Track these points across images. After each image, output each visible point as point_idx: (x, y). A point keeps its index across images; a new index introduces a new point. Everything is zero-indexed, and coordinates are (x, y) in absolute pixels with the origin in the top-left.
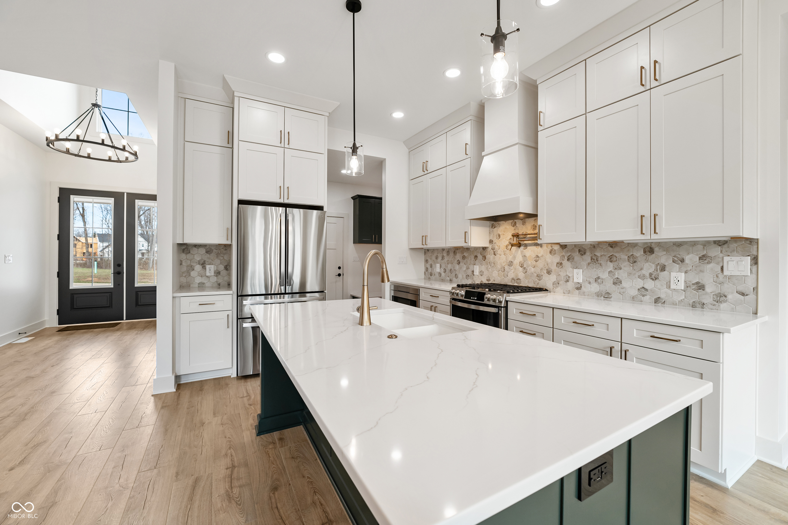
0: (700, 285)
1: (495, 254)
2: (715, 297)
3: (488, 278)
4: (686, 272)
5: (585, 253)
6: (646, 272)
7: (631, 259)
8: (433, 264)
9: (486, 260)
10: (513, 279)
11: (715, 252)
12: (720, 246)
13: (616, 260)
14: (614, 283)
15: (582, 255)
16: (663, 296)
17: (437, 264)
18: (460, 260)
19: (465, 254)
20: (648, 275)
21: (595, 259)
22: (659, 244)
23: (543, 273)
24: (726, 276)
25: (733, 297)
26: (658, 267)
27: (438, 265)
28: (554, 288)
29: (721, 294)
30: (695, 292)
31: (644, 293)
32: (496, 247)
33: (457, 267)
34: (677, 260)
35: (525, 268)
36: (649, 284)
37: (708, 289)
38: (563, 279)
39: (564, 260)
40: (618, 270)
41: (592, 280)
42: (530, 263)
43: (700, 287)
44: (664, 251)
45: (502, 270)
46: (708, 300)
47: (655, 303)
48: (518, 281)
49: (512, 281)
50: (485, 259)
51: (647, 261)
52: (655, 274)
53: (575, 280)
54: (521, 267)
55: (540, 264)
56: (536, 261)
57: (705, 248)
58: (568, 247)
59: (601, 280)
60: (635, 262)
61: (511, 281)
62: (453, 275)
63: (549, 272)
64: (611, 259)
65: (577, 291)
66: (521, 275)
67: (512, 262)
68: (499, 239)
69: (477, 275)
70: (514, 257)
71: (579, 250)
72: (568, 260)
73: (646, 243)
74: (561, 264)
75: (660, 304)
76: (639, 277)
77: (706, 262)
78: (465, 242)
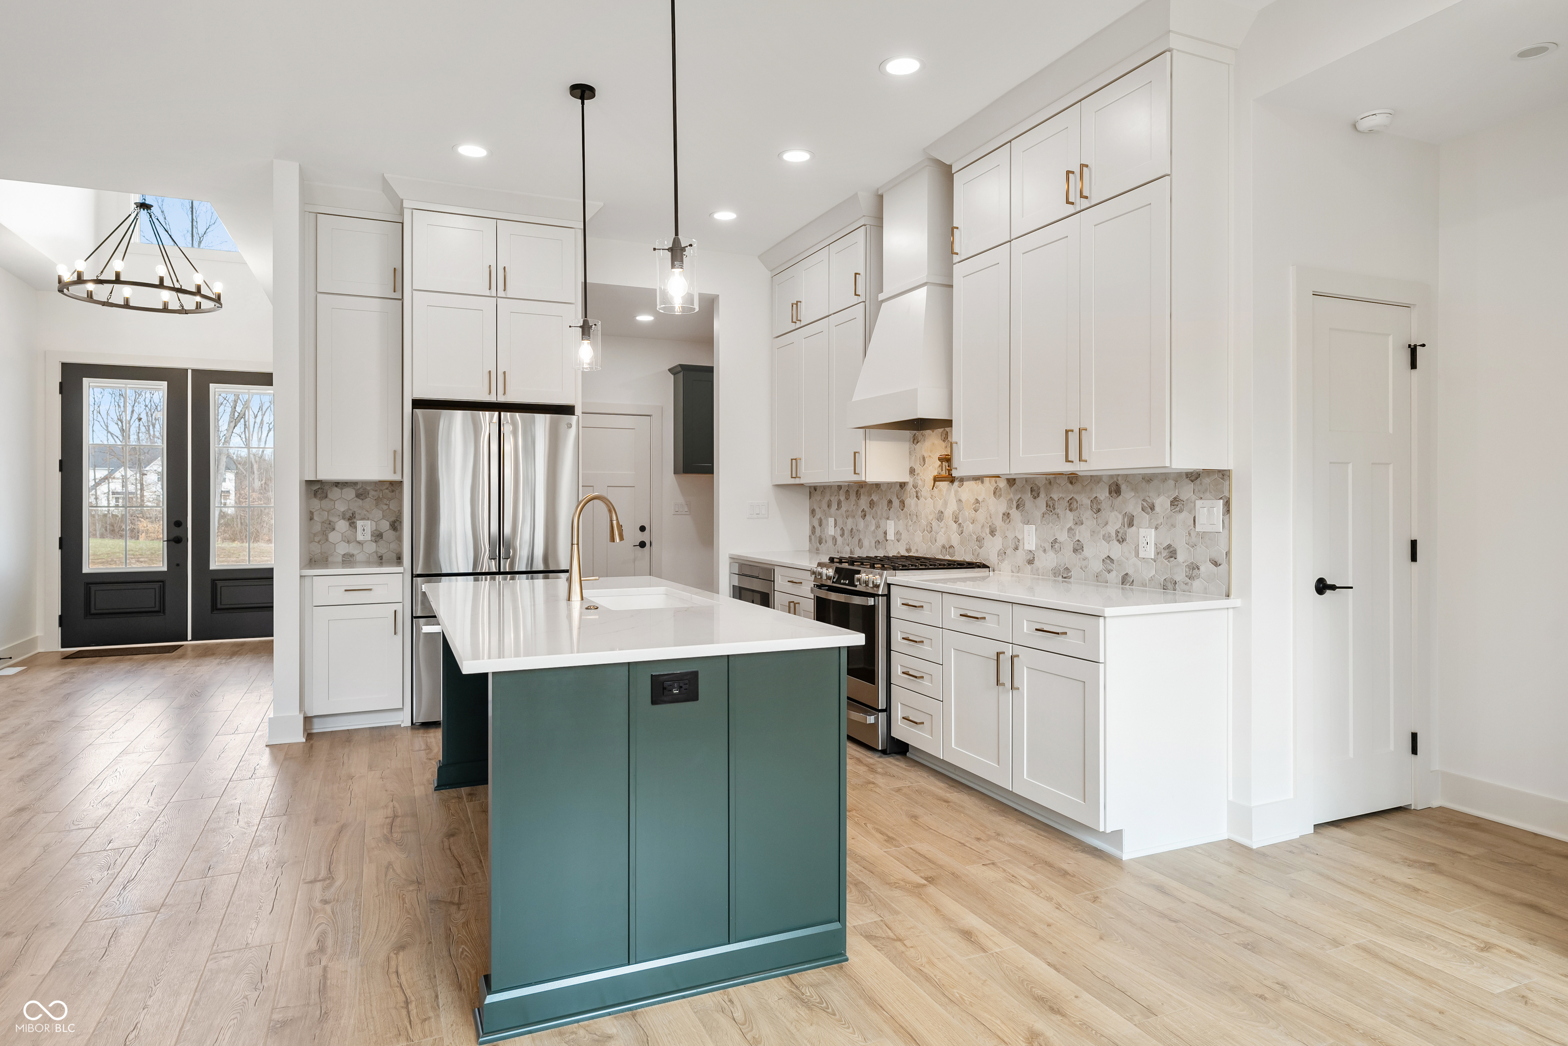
0: (1171, 549)
1: (917, 497)
2: (1187, 570)
3: (908, 547)
4: (1156, 528)
5: (1038, 495)
6: (1111, 529)
7: (1095, 506)
8: (823, 518)
9: (905, 510)
10: (943, 547)
11: (1187, 491)
12: (1192, 481)
13: (1077, 507)
14: (1075, 551)
15: (1035, 498)
16: (1131, 571)
17: (830, 519)
18: (866, 509)
19: (875, 497)
20: (1113, 534)
21: (1051, 505)
23: (984, 535)
24: (1198, 533)
25: (1206, 568)
26: (1126, 520)
27: (831, 521)
28: (1000, 563)
29: (1194, 564)
30: (1166, 561)
31: (1110, 567)
32: (920, 483)
33: (862, 524)
34: (1146, 506)
35: (960, 524)
36: (1116, 550)
37: (1181, 557)
38: (1010, 545)
39: (1011, 508)
40: (1080, 525)
41: (1048, 546)
42: (967, 514)
43: (1172, 553)
44: (1132, 490)
45: (929, 529)
46: (1180, 576)
47: (1123, 583)
48: (951, 550)
49: (943, 551)
50: (904, 506)
51: (1112, 507)
52: (1122, 532)
53: (1027, 546)
54: (955, 521)
55: (981, 516)
56: (976, 511)
57: (1177, 484)
58: (1017, 482)
59: (1059, 545)
60: (1099, 510)
62: (856, 540)
63: (992, 532)
64: (1071, 505)
65: (1029, 567)
66: (955, 540)
67: (942, 512)
68: (924, 465)
69: (892, 541)
70: (945, 503)
71: (1031, 488)
72: (1017, 507)
73: (1111, 476)
74: (1008, 515)
75: (1127, 586)
76: (1104, 537)
77: (1178, 509)
78: (855, 473)
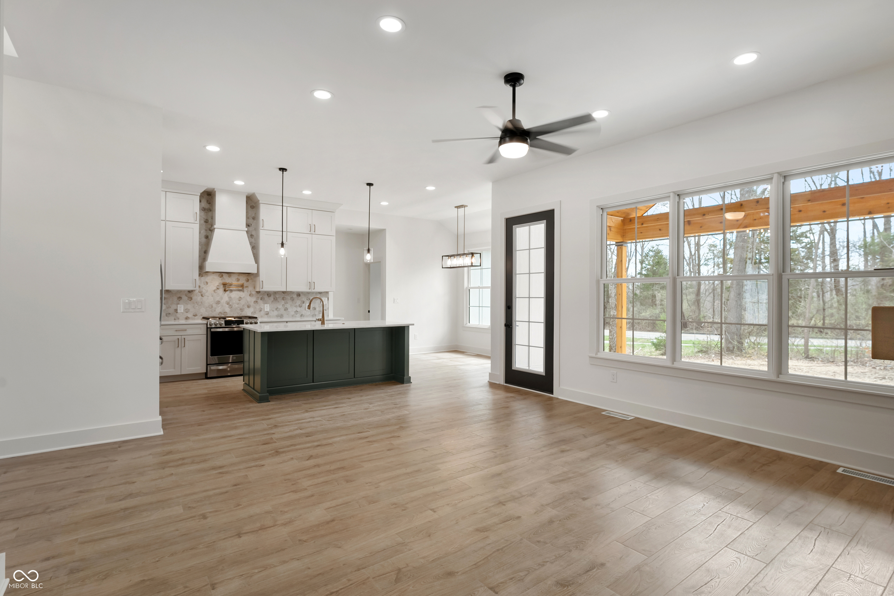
1: (202, 296)
3: (195, 314)
5: (270, 296)
6: (298, 304)
7: (292, 299)
9: (192, 301)
10: (220, 313)
13: (285, 300)
14: (285, 310)
15: (269, 297)
16: (303, 313)
20: (298, 306)
21: (276, 299)
22: (302, 293)
23: (244, 308)
35: (230, 305)
36: (299, 309)
37: (317, 309)
39: (258, 299)
40: (286, 304)
42: (234, 302)
48: (225, 314)
50: (192, 299)
51: (297, 300)
53: (266, 310)
54: (227, 304)
55: (243, 302)
56: (239, 300)
57: (316, 294)
59: (278, 309)
60: (293, 300)
61: (219, 314)
63: (249, 307)
64: (283, 299)
65: (266, 316)
66: (227, 309)
67: (219, 301)
70: (222, 298)
72: (261, 299)
73: (297, 292)
74: (257, 302)
76: (295, 306)
78: (195, 287)
